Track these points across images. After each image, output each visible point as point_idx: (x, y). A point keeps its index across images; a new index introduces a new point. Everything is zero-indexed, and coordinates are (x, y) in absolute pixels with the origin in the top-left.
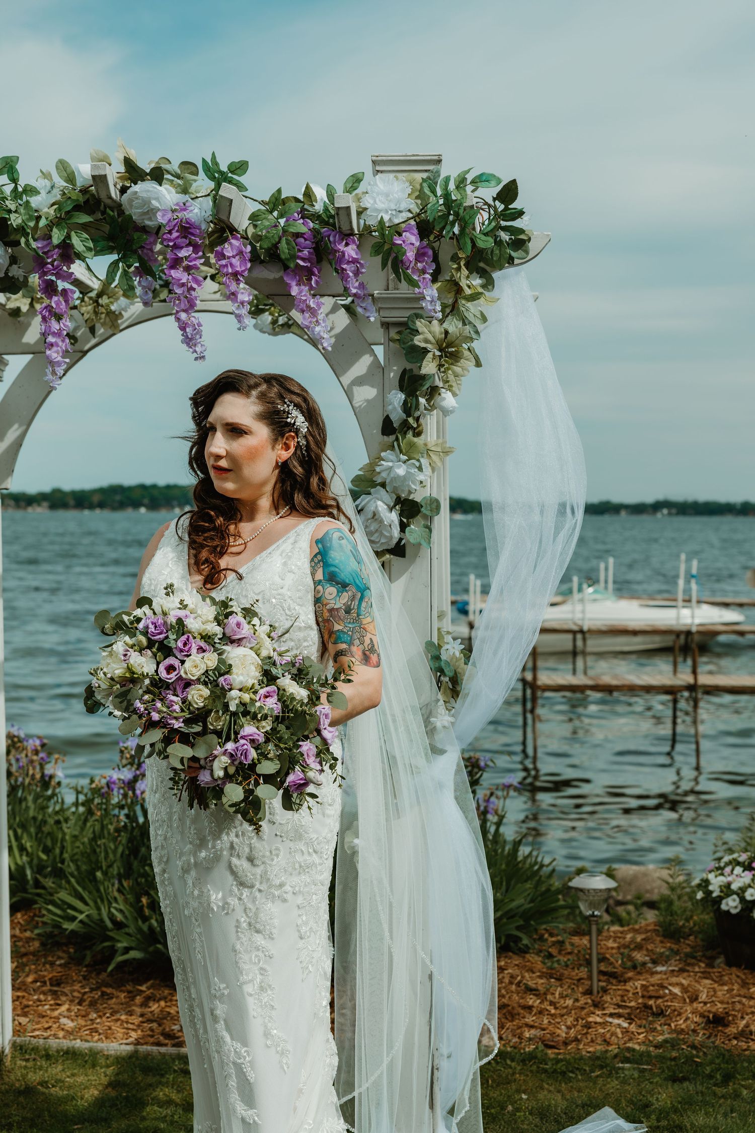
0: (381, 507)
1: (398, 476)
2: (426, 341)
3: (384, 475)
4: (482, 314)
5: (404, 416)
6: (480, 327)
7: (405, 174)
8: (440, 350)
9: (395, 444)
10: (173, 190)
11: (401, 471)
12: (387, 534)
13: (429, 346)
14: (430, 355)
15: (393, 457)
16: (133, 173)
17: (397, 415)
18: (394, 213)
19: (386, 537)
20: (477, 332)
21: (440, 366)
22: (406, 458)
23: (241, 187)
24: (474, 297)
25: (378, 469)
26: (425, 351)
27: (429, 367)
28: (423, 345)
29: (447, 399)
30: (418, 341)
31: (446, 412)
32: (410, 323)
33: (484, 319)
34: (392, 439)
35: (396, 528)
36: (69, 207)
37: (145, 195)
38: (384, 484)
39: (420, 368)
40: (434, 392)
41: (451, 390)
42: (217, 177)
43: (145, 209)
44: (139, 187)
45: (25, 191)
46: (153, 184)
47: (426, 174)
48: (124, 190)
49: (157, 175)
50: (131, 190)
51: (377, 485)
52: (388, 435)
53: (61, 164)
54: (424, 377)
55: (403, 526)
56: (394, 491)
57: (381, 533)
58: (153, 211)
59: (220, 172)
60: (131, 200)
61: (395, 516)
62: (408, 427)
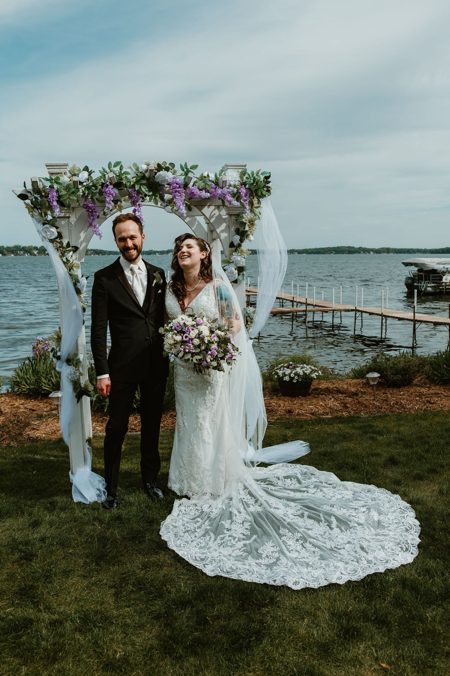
0: (234, 269)
3: (233, 260)
4: (259, 212)
5: (240, 242)
6: (260, 216)
7: (236, 170)
8: (249, 223)
9: (236, 251)
11: (239, 259)
14: (247, 225)
15: (236, 255)
16: (160, 167)
17: (236, 243)
18: (235, 182)
19: (233, 277)
20: (259, 218)
21: (249, 227)
22: (240, 254)
23: (192, 172)
24: (257, 207)
25: (232, 258)
26: (246, 223)
27: (247, 228)
28: (245, 221)
29: (251, 237)
30: (244, 220)
31: (250, 241)
32: (240, 215)
33: (260, 214)
34: (234, 249)
35: (237, 275)
36: (139, 179)
37: (164, 175)
38: (233, 262)
39: (244, 228)
40: (248, 235)
41: (252, 234)
42: (185, 170)
43: (163, 179)
44: (161, 173)
45: (125, 173)
46: (166, 172)
47: (242, 170)
48: (156, 173)
49: (167, 169)
50: (158, 173)
51: (231, 263)
52: (231, 248)
53: (135, 165)
54: (246, 231)
55: (239, 275)
56: (236, 265)
57: (232, 277)
58: (166, 180)
59: (187, 168)
60: (158, 177)
61: (236, 272)
62: (240, 245)
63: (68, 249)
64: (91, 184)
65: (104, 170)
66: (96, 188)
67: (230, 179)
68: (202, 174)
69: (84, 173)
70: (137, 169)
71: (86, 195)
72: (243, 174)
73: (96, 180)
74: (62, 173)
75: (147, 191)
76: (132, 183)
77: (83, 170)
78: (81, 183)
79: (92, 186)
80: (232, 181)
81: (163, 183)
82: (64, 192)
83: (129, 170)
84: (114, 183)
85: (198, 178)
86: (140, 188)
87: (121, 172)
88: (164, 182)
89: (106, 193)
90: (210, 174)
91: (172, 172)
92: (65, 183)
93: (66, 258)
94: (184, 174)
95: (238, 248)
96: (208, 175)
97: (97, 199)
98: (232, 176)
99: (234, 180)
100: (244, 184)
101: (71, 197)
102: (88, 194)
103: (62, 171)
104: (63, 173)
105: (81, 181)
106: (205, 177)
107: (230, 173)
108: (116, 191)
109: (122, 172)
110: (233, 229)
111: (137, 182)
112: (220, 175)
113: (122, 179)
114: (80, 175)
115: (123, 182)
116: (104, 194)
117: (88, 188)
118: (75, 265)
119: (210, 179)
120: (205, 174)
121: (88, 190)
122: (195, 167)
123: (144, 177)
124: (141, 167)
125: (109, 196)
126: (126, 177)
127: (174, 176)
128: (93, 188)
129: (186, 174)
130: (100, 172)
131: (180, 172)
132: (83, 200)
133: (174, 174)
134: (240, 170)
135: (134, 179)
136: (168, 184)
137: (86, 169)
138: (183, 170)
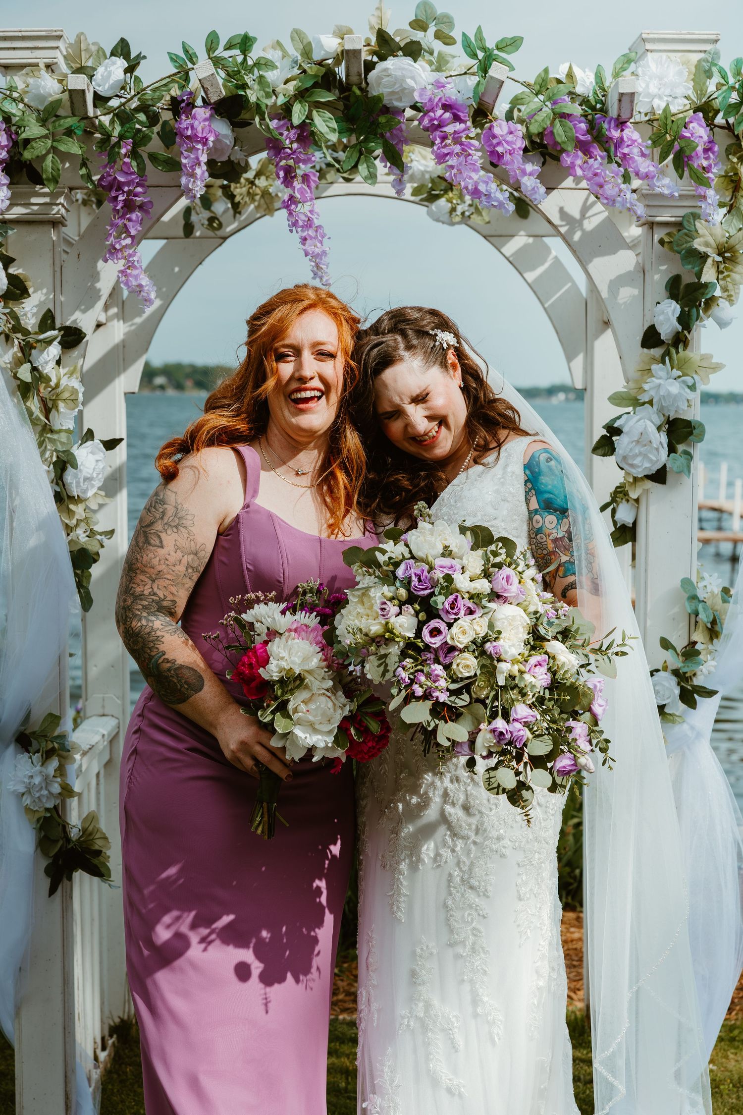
0: (652, 429)
1: (669, 394)
2: (707, 245)
3: (652, 393)
5: (680, 328)
7: (680, 54)
8: (719, 255)
9: (667, 359)
10: (427, 66)
11: (671, 389)
12: (654, 459)
13: (709, 251)
14: (710, 261)
15: (663, 374)
16: (384, 44)
17: (667, 325)
18: (670, 99)
19: (651, 460)
21: (719, 272)
22: (680, 373)
23: (504, 62)
25: (646, 387)
26: (704, 257)
27: (709, 275)
28: (702, 249)
29: (723, 309)
30: (698, 244)
31: (721, 323)
32: (685, 224)
34: (657, 352)
35: (664, 452)
36: (309, 84)
37: (399, 73)
38: (651, 403)
39: (699, 275)
40: (711, 302)
41: (730, 299)
42: (481, 55)
43: (397, 88)
44: (391, 63)
45: (257, 64)
46: (408, 60)
47: (702, 55)
48: (370, 66)
49: (413, 50)
50: (381, 66)
51: (643, 404)
52: (649, 347)
53: (297, 35)
54: (706, 285)
55: (672, 449)
56: (661, 411)
57: (645, 456)
58: (405, 91)
59: (484, 49)
60: (379, 78)
61: (664, 439)
62: (680, 340)
63: (42, 337)
64: (135, 104)
65: (186, 51)
66: (153, 119)
67: (653, 89)
68: (546, 71)
69: (114, 63)
70: (307, 52)
71: (114, 140)
72: (703, 72)
73: (154, 90)
74: (37, 65)
75: (334, 130)
76: (281, 100)
77: (113, 54)
78: (100, 100)
79: (137, 110)
80: (660, 98)
81: (397, 104)
82: (33, 130)
83: (274, 55)
84: (214, 99)
85: (528, 86)
86: (309, 116)
87: (245, 60)
88: (400, 100)
89: (182, 135)
90: (577, 72)
91: (430, 63)
92: (41, 98)
93: (34, 369)
94: (475, 69)
95: (673, 351)
96: (570, 75)
97: (153, 157)
98: (661, 78)
99: (668, 92)
100: (706, 110)
101: (62, 148)
102: (121, 137)
103: (41, 57)
104: (42, 66)
105: (103, 91)
106: (559, 81)
107: (653, 66)
108: (223, 128)
109: (250, 62)
110: (659, 277)
111: (301, 95)
112: (616, 75)
113: (244, 86)
114: (100, 72)
115: (246, 97)
116: (178, 140)
117: (123, 116)
118: (66, 395)
119: (579, 90)
120: (560, 72)
121: (122, 124)
122: (512, 44)
123: (327, 80)
124: (319, 42)
125: (192, 149)
126: (261, 77)
127: (436, 75)
128: (142, 117)
129: (484, 69)
130: (174, 58)
131: (460, 60)
132: (105, 159)
133: (439, 69)
134: (695, 58)
135: (291, 87)
136: (414, 107)
137: (122, 49)
138: (474, 56)
